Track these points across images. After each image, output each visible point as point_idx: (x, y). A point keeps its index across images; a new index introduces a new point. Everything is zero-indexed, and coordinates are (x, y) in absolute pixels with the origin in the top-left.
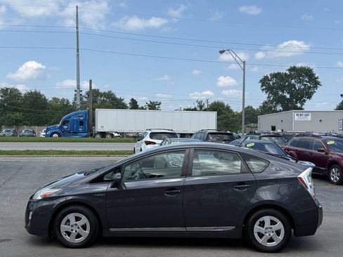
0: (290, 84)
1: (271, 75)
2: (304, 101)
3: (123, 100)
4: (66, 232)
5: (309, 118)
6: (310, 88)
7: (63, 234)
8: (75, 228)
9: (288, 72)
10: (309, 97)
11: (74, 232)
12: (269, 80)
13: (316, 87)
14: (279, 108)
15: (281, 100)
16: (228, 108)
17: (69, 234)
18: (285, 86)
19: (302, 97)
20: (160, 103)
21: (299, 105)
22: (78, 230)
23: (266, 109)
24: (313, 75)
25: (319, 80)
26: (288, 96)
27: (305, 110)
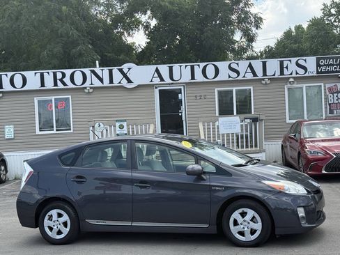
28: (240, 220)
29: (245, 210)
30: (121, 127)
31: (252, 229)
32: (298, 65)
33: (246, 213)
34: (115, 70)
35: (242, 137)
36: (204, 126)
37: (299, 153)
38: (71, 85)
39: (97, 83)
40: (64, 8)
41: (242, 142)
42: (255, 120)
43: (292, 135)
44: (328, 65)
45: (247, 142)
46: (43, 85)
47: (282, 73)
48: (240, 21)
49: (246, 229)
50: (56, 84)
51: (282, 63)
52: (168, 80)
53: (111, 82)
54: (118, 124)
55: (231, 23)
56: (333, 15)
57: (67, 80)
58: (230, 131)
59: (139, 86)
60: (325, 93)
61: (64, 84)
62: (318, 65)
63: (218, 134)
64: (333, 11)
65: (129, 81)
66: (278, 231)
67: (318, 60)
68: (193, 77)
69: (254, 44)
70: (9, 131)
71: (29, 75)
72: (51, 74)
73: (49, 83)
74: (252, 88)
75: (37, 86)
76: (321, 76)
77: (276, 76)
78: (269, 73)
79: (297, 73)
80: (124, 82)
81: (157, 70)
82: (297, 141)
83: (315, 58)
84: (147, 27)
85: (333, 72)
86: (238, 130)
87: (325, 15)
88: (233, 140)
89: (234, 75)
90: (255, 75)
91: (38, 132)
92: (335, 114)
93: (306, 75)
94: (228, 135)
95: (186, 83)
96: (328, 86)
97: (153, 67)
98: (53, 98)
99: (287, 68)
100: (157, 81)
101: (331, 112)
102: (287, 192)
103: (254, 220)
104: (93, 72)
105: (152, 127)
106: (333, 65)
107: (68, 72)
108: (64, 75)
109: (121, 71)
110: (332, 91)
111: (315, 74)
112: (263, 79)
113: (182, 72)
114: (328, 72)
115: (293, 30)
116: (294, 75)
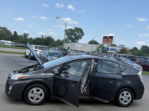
0: (75, 33)
1: (68, 29)
2: (79, 40)
3: (10, 31)
4: (31, 97)
5: (81, 46)
6: (81, 35)
7: (29, 98)
8: (36, 95)
9: (74, 29)
10: (80, 39)
11: (35, 97)
12: (68, 31)
13: (83, 35)
14: (70, 41)
15: (71, 38)
16: (53, 39)
17: (32, 98)
18: (73, 34)
19: (78, 38)
20: (29, 34)
21: (77, 41)
22: (38, 96)
23: (66, 41)
24: (82, 31)
25: (84, 33)
26: (74, 37)
27: (79, 43)
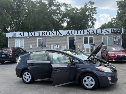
28: (87, 80)
29: (89, 77)
30: (58, 46)
31: (91, 84)
32: (106, 31)
33: (89, 78)
34: (57, 32)
35: (90, 50)
36: (80, 46)
37: (106, 55)
38: (46, 35)
39: (53, 35)
40: (46, 16)
41: (90, 51)
42: (94, 45)
43: (104, 50)
44: (115, 31)
45: (91, 51)
46: (39, 35)
47: (102, 33)
48: (91, 19)
49: (89, 84)
50: (42, 35)
51: (102, 30)
52: (71, 34)
53: (56, 34)
54: (57, 45)
55: (88, 20)
56: (114, 21)
57: (45, 34)
58: (87, 48)
59: (63, 36)
60: (113, 38)
61: (45, 35)
62: (112, 31)
63: (84, 49)
64: (114, 20)
65: (61, 34)
66: (101, 85)
67: (112, 29)
68: (78, 34)
69: (94, 26)
70: (31, 47)
71: (36, 32)
72: (41, 32)
73: (41, 35)
74: (93, 37)
75: (38, 35)
76: (112, 33)
77: (100, 34)
78: (98, 33)
79: (106, 33)
80: (60, 35)
81: (68, 32)
82: (106, 51)
83: (111, 29)
84: (67, 21)
85: (116, 33)
86: (89, 48)
87: (112, 21)
88: (88, 50)
89: (88, 33)
90: (94, 33)
91: (38, 47)
92: (116, 44)
93: (108, 33)
94: (86, 49)
95: (76, 35)
96: (114, 36)
97: (67, 31)
98: (42, 38)
99: (103, 31)
100: (68, 34)
101: (115, 43)
102: (104, 71)
103: (92, 80)
104: (52, 32)
105: (66, 46)
106: (116, 31)
107: (46, 32)
108: (44, 33)
109: (59, 32)
110: (115, 38)
111: (111, 33)
112: (96, 34)
113: (75, 32)
114: (114, 33)
115: (104, 24)
116: (105, 33)
